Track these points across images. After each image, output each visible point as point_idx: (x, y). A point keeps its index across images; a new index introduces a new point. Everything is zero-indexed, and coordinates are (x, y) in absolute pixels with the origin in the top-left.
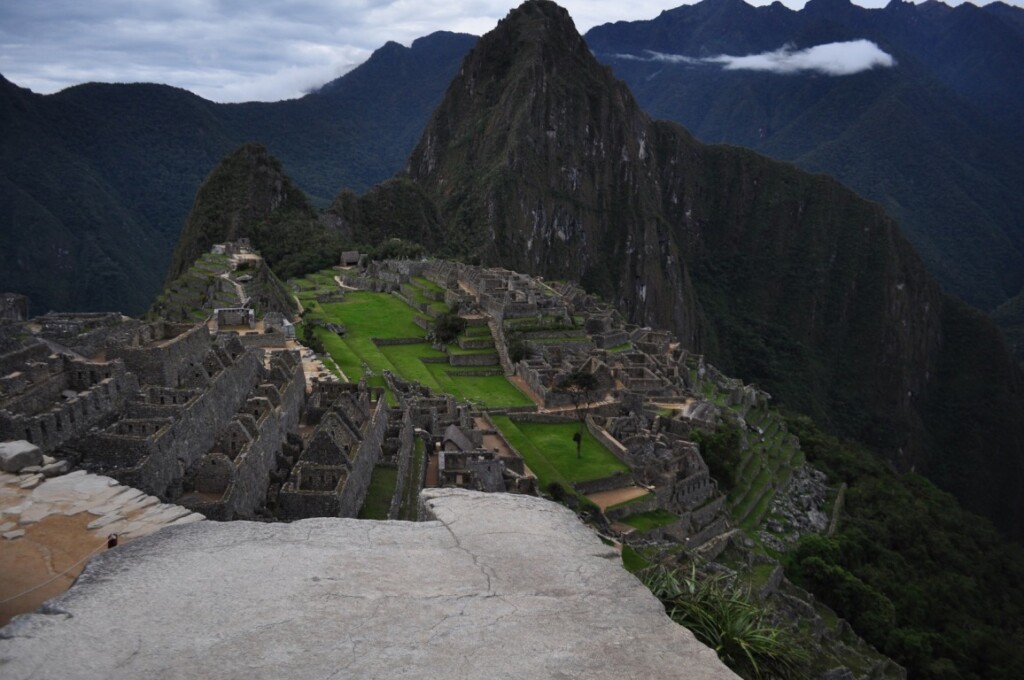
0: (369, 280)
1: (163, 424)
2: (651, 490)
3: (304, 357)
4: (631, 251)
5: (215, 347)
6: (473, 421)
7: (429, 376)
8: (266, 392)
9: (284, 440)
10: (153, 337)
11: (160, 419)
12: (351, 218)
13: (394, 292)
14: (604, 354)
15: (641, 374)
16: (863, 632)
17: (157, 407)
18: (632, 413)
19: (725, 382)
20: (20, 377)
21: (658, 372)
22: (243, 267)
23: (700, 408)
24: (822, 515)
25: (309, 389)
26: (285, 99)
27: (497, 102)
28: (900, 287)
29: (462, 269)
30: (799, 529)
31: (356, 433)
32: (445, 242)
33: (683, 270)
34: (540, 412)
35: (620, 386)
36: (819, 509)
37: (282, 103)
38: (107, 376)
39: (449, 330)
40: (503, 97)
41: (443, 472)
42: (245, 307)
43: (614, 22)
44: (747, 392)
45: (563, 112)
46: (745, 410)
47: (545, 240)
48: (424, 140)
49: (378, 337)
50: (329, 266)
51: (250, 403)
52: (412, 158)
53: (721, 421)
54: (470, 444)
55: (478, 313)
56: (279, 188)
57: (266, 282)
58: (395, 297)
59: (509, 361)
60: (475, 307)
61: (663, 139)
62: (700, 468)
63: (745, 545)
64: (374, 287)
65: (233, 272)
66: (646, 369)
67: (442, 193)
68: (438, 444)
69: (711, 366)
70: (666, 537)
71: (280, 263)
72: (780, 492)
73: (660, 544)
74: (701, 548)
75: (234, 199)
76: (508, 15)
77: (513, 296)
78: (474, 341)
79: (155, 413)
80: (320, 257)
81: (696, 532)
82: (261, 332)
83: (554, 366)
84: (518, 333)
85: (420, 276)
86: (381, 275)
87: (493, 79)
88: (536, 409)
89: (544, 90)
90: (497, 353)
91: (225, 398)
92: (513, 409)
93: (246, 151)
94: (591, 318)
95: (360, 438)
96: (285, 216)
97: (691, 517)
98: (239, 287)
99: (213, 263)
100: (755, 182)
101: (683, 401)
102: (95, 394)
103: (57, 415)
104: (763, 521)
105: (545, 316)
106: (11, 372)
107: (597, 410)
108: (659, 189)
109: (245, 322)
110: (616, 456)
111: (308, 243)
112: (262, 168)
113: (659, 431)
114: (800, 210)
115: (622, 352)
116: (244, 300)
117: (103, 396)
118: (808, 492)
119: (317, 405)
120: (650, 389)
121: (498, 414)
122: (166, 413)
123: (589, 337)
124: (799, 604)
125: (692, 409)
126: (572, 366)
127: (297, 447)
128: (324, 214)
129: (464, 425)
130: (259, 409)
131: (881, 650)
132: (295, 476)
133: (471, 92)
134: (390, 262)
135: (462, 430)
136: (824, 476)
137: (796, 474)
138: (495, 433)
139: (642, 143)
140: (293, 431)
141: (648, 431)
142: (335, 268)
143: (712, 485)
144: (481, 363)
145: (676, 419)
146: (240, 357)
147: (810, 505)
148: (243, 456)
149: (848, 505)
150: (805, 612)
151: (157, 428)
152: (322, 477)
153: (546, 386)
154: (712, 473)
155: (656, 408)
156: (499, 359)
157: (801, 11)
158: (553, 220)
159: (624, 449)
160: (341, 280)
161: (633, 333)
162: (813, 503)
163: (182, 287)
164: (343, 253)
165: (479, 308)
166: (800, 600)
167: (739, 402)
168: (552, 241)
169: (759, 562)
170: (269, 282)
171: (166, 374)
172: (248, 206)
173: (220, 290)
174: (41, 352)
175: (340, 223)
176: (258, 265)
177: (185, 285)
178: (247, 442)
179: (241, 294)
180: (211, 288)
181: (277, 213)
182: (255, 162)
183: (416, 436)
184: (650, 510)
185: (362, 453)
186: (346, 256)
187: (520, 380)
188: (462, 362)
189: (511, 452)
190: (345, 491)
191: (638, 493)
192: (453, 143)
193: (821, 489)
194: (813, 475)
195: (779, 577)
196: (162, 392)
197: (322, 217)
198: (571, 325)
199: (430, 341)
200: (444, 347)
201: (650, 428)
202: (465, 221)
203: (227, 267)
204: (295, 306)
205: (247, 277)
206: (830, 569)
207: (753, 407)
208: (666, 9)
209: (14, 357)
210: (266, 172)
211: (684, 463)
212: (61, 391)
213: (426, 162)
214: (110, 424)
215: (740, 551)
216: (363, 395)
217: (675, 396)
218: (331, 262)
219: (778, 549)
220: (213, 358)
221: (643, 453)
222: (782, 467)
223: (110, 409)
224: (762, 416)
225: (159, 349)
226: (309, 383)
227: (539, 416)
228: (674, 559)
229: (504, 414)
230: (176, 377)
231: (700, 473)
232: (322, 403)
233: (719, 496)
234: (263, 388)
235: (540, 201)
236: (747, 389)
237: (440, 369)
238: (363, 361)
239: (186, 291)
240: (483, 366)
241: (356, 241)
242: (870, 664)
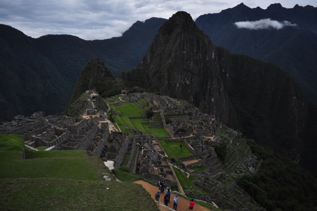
0: (129, 99)
1: (77, 144)
2: (200, 161)
3: (109, 124)
4: (209, 87)
5: (88, 124)
6: (152, 142)
7: (143, 128)
8: (100, 135)
9: (104, 147)
10: (73, 122)
11: (76, 142)
12: (125, 79)
13: (135, 102)
14: (192, 122)
15: (201, 128)
16: (257, 200)
17: (75, 139)
18: (197, 139)
19: (228, 130)
20: (46, 133)
21: (206, 128)
22: (94, 97)
23: (216, 138)
24: (254, 169)
25: (110, 133)
26: (106, 39)
27: (168, 43)
28: (294, 98)
29: (155, 96)
30: (244, 172)
31: (121, 145)
32: (152, 86)
33: (225, 93)
34: (172, 138)
35: (195, 132)
36: (253, 167)
37: (105, 40)
38: (64, 132)
39: (149, 115)
40: (170, 41)
41: (142, 155)
42: (94, 109)
43: (207, 14)
44: (235, 133)
45: (188, 45)
46: (233, 138)
47: (183, 84)
48: (147, 54)
49: (130, 117)
50: (117, 94)
51: (96, 138)
52: (143, 59)
53: (221, 142)
54: (150, 147)
55: (158, 110)
56: (104, 71)
57: (100, 101)
58: (136, 104)
59: (165, 124)
60: (157, 108)
61: (220, 52)
62: (214, 155)
63: (226, 176)
64: (130, 101)
65: (91, 99)
66: (203, 127)
67: (152, 70)
68: (142, 147)
69: (224, 125)
70: (203, 173)
71: (104, 93)
72: (241, 162)
73: (201, 175)
74: (213, 176)
75: (91, 74)
76: (172, 16)
77: (167, 105)
78: (156, 118)
79: (75, 141)
80: (115, 91)
81: (212, 172)
82: (98, 116)
83: (177, 126)
84: (168, 116)
85: (143, 98)
86: (132, 97)
87: (167, 36)
88: (171, 138)
89: (183, 39)
90: (162, 122)
91: (90, 137)
92: (165, 138)
93: (94, 60)
94: (190, 112)
95: (122, 147)
96: (105, 79)
97: (211, 168)
98: (93, 103)
99: (85, 96)
100: (249, 65)
101: (212, 136)
102: (62, 136)
103: (55, 141)
104: (234, 170)
105: (176, 111)
106: (44, 132)
107: (188, 138)
108: (218, 67)
109: (94, 113)
110: (191, 151)
111: (112, 87)
112: (99, 65)
113: (204, 144)
114: (263, 74)
115: (197, 121)
116: (94, 107)
117: (64, 137)
118: (250, 162)
119: (112, 138)
120: (203, 132)
121: (161, 139)
122: (78, 141)
123: (188, 117)
124: (238, 192)
125: (214, 139)
126: (182, 126)
127: (107, 149)
128: (117, 78)
129: (150, 143)
130: (98, 140)
131: (261, 205)
132: (106, 156)
133: (161, 39)
134: (135, 94)
135: (149, 144)
136: (256, 157)
137: (248, 157)
138: (158, 145)
139: (213, 54)
140: (106, 145)
141: (201, 144)
142: (119, 94)
143: (218, 159)
144: (158, 124)
145: (209, 141)
146: (94, 126)
147: (250, 165)
148: (94, 151)
149: (263, 166)
150: (240, 194)
151: (76, 145)
152: (112, 156)
153: (174, 131)
154: (218, 156)
155: (204, 138)
156: (163, 123)
157: (266, 9)
158: (185, 78)
159: (193, 149)
160: (121, 98)
161: (201, 116)
162: (251, 165)
163: (77, 102)
164: (122, 90)
165: (158, 109)
166: (238, 191)
167: (232, 136)
168: (185, 84)
169: (229, 180)
170: (101, 101)
171: (77, 131)
172: (95, 76)
173: (88, 104)
174: (50, 126)
175: (121, 80)
176: (98, 97)
177: (78, 102)
178: (95, 147)
179: (93, 105)
180: (85, 103)
181: (103, 78)
182: (97, 63)
183: (137, 145)
184: (199, 166)
185: (122, 150)
186: (123, 91)
187: (168, 129)
188: (153, 124)
189: (162, 150)
190: (117, 159)
191: (196, 161)
192: (155, 55)
193: (254, 161)
194: (253, 157)
195: (235, 185)
196: (76, 136)
197: (116, 79)
198: (183, 114)
199: (144, 118)
200: (148, 120)
201: (202, 143)
202: (158, 79)
203: (89, 97)
204: (107, 108)
205: (95, 100)
206: (249, 183)
207: (236, 137)
208: (223, 10)
209: (44, 128)
210: (100, 66)
211: (210, 153)
212: (54, 135)
213: (147, 60)
214: (65, 143)
215: (224, 177)
216: (123, 135)
217: (210, 135)
218: (118, 93)
219: (236, 177)
220: (87, 127)
221: (199, 150)
222: (243, 155)
223: (65, 140)
224: (239, 140)
225: (75, 126)
226: (110, 131)
227: (172, 140)
228: (203, 179)
229: (162, 139)
230: (79, 132)
231: (214, 156)
232: (113, 137)
233: (220, 162)
234: (99, 134)
235: (181, 72)
236: (235, 132)
237: (146, 126)
238: (125, 124)
239: (78, 104)
240: (158, 125)
241: (126, 86)
242: (256, 208)
